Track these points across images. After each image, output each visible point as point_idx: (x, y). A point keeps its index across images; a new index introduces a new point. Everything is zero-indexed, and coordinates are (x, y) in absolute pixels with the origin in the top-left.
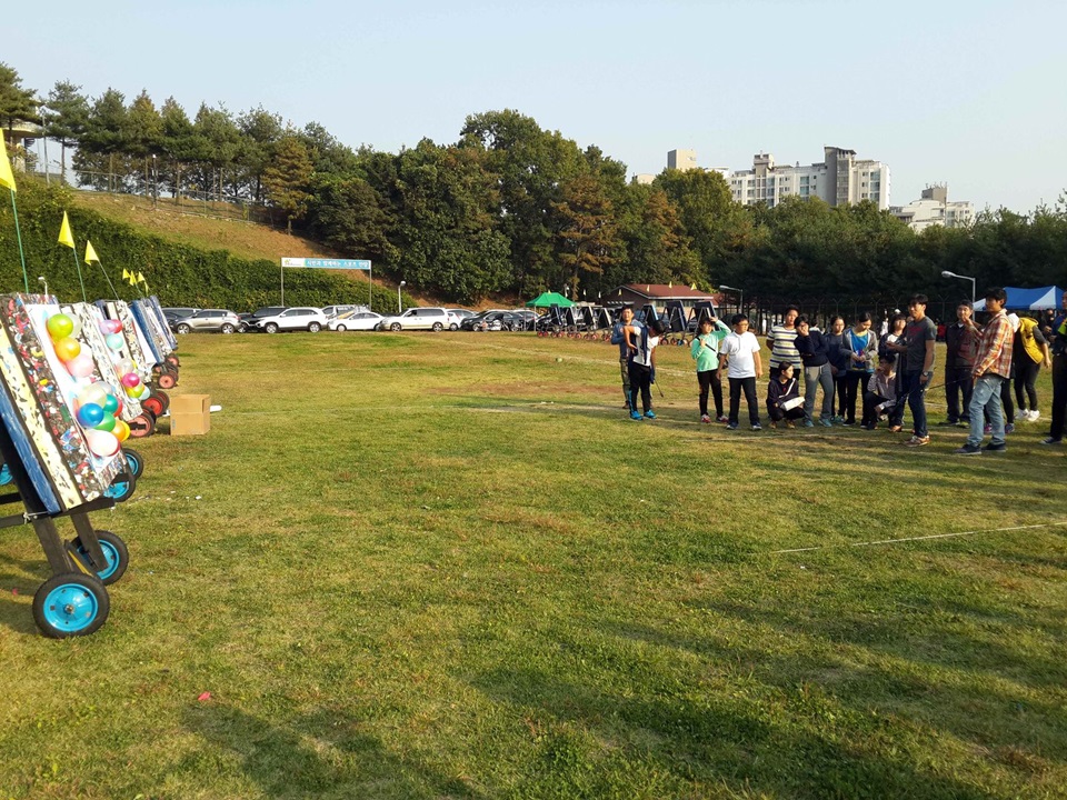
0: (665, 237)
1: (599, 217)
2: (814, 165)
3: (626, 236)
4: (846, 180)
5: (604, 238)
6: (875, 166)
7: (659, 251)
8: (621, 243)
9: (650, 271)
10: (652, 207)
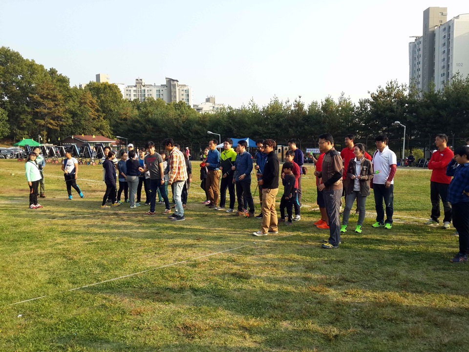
0: (91, 113)
1: (56, 103)
2: (162, 85)
3: (71, 112)
4: (175, 92)
5: (59, 112)
6: (187, 87)
7: (89, 120)
8: (68, 115)
9: (84, 129)
10: (84, 99)
